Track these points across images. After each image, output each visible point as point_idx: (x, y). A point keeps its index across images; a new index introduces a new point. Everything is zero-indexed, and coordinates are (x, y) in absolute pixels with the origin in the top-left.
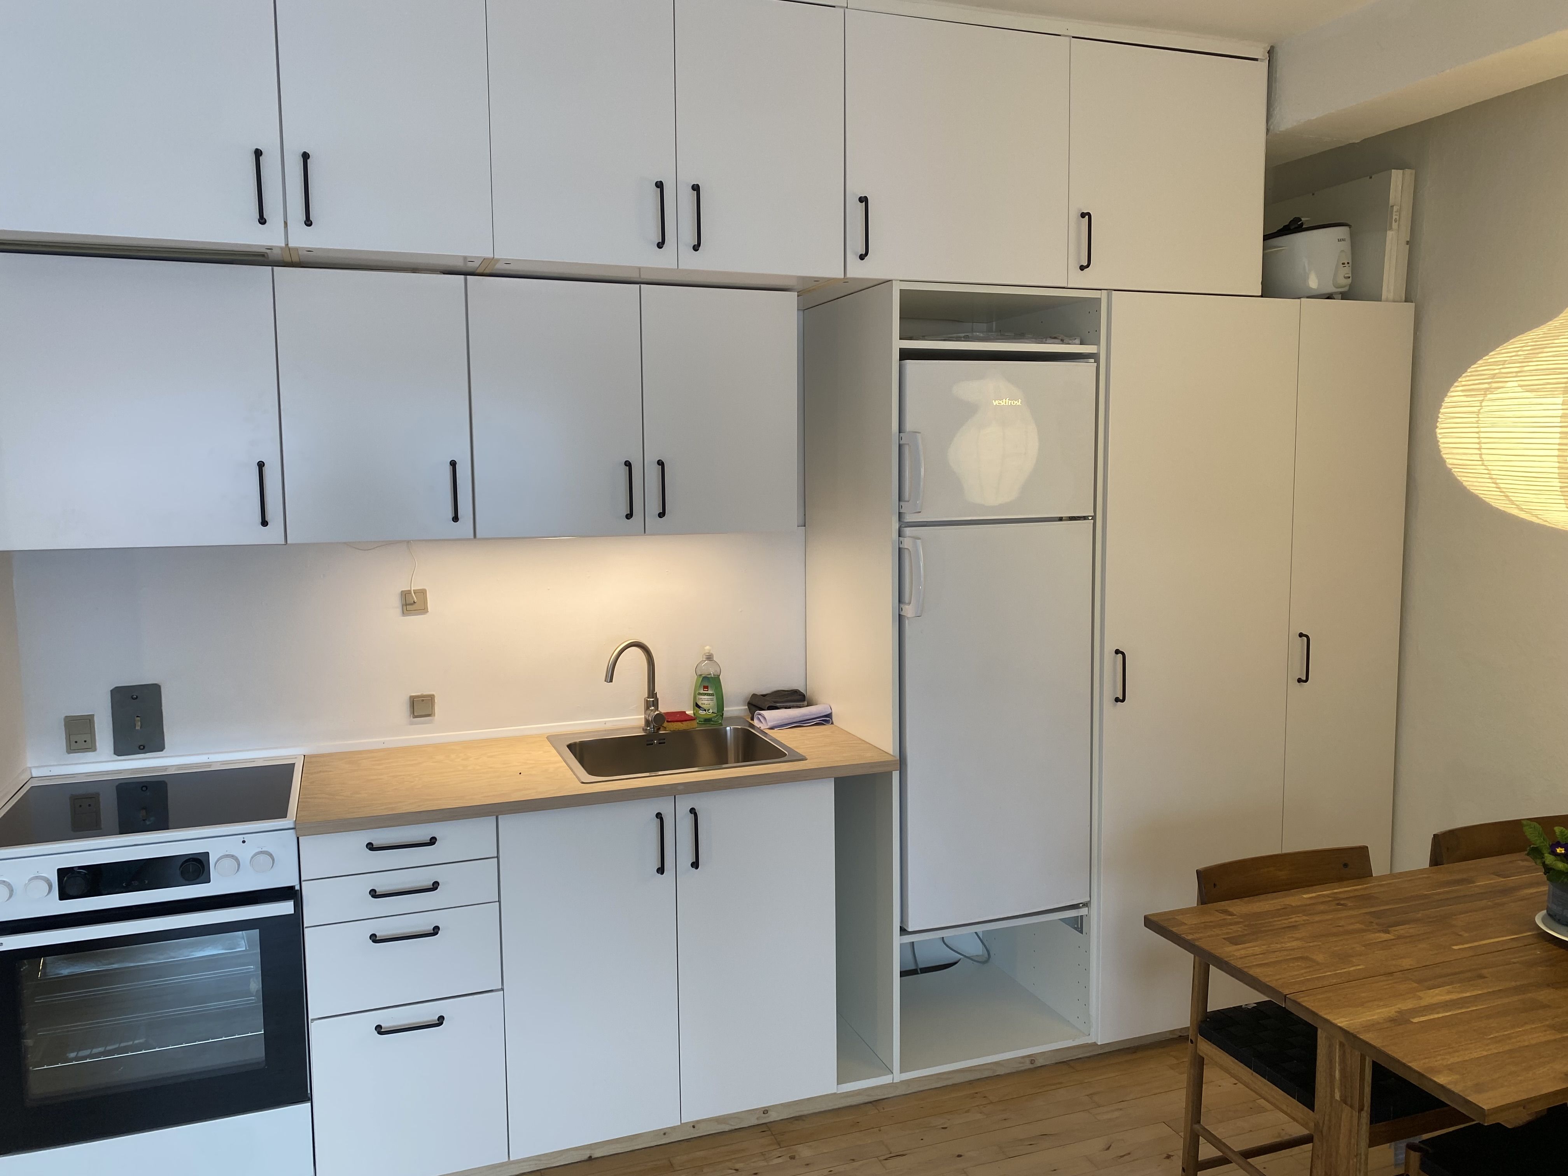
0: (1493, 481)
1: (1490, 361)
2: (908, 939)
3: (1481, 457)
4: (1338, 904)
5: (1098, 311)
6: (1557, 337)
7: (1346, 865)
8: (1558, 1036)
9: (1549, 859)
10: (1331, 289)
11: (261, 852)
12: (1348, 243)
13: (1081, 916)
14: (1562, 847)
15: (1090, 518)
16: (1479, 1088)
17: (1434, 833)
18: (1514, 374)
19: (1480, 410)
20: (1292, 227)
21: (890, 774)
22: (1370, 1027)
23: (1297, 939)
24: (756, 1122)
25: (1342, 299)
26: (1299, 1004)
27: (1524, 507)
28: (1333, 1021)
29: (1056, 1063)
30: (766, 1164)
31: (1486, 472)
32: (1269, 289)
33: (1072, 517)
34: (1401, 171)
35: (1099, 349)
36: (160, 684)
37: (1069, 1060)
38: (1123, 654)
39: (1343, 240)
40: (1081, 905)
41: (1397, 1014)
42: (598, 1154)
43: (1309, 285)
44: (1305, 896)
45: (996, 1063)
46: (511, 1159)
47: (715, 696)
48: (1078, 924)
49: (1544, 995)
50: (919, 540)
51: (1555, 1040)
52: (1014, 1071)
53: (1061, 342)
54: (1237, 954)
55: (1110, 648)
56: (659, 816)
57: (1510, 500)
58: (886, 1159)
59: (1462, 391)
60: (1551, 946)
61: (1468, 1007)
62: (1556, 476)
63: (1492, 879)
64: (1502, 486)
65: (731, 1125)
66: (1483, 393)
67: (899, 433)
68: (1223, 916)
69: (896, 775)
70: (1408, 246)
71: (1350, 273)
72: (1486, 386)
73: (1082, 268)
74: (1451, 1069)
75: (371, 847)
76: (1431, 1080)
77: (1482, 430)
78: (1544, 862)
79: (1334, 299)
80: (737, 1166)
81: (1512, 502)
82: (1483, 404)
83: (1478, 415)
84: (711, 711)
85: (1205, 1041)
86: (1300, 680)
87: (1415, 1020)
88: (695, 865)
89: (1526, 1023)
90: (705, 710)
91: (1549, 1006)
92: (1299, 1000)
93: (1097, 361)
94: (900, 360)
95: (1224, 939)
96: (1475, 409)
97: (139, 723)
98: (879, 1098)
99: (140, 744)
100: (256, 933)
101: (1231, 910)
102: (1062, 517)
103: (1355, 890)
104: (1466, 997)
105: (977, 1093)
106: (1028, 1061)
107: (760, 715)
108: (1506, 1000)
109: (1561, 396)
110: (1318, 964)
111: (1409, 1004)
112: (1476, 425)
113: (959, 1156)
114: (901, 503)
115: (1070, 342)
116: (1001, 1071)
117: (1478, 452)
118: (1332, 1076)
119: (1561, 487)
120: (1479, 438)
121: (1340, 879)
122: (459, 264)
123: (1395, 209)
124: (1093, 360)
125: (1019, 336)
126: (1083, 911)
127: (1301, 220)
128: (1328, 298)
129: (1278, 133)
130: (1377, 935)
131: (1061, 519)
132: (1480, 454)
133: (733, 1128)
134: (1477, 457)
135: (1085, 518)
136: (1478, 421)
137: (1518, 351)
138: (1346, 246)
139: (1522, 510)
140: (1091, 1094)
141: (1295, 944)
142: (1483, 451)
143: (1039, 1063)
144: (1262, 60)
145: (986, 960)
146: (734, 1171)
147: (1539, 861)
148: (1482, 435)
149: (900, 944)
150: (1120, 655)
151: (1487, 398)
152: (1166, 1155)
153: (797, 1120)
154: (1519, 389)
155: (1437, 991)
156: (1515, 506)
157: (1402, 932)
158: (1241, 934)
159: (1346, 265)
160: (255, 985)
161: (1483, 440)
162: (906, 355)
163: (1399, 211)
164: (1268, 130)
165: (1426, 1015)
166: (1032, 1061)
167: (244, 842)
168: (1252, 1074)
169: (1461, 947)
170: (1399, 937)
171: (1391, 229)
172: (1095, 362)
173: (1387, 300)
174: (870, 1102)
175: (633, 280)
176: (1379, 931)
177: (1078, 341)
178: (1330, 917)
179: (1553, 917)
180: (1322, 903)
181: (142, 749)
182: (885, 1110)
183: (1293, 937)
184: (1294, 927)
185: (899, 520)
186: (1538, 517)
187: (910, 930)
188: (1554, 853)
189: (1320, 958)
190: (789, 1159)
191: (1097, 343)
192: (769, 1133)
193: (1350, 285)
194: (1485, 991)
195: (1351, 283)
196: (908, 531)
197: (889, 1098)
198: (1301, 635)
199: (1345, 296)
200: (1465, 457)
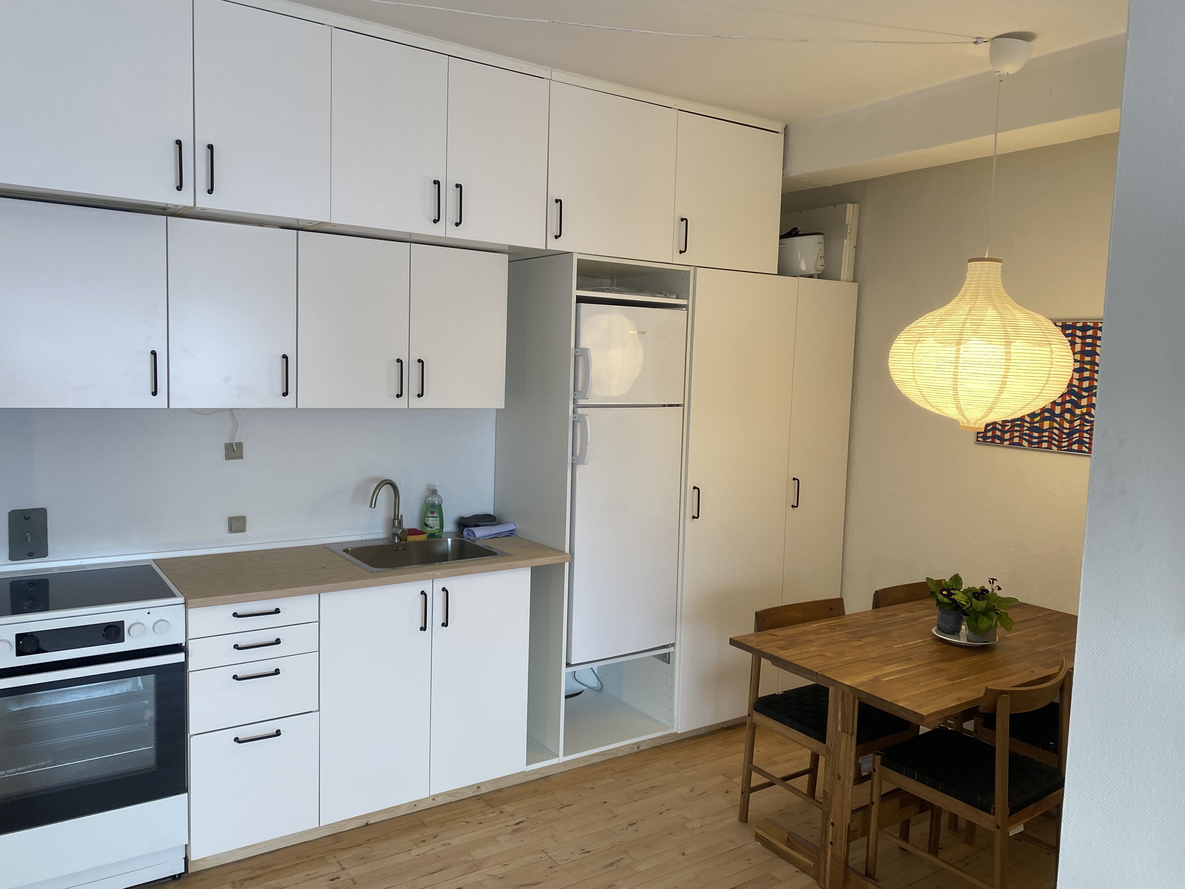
0: (920, 390)
1: (918, 325)
2: (571, 669)
3: (914, 377)
4: (831, 629)
5: (688, 279)
6: (951, 315)
7: (831, 609)
8: (952, 683)
9: (940, 597)
10: (813, 272)
11: (161, 620)
12: (823, 245)
13: (668, 653)
14: (945, 591)
15: (682, 405)
16: (920, 706)
17: (876, 590)
18: (931, 334)
19: (914, 352)
20: (793, 233)
21: (563, 564)
22: (863, 684)
23: (815, 646)
24: (472, 794)
25: (818, 278)
26: (825, 676)
27: (933, 405)
28: (844, 683)
29: (652, 748)
30: (485, 817)
31: (916, 385)
32: (783, 271)
33: (670, 405)
34: (852, 205)
35: (688, 302)
36: (46, 508)
37: (660, 746)
38: (698, 489)
39: (821, 243)
40: (670, 645)
41: (873, 678)
42: (372, 821)
43: (800, 268)
44: (813, 625)
45: (617, 749)
46: (321, 825)
47: (438, 518)
48: (666, 658)
49: (942, 665)
50: (587, 416)
51: (951, 684)
52: (628, 753)
53: (665, 297)
54: (786, 655)
55: (690, 486)
56: (423, 593)
57: (927, 401)
58: (560, 808)
59: (904, 341)
60: (940, 643)
61: (907, 673)
62: (952, 389)
63: (906, 614)
64: (923, 393)
65: (457, 797)
66: (915, 343)
67: (575, 348)
68: (772, 637)
69: (567, 565)
70: (855, 249)
71: (824, 263)
72: (917, 339)
73: (681, 252)
74: (905, 699)
75: (235, 615)
76: (896, 705)
77: (915, 362)
78: (938, 598)
79: (814, 278)
80: (467, 820)
81: (928, 402)
82: (916, 349)
83: (913, 354)
84: (435, 528)
85: (758, 714)
86: (793, 506)
87: (884, 680)
88: (445, 625)
89: (935, 678)
90: (431, 528)
91: (945, 670)
92: (824, 675)
93: (687, 310)
94: (576, 303)
95: (777, 648)
96: (912, 351)
97: (30, 537)
98: (548, 775)
99: (29, 552)
100: (151, 678)
101: (776, 633)
102: (665, 405)
103: (838, 622)
104: (905, 668)
105: (608, 768)
106: (636, 747)
107: (469, 530)
108: (925, 669)
109: (955, 347)
110: (829, 657)
111: (878, 673)
112: (912, 360)
113: (605, 802)
114: (575, 393)
115: (670, 296)
116: (620, 754)
117: (913, 374)
118: (837, 718)
119: (954, 395)
120: (913, 367)
121: (829, 617)
122: (294, 224)
123: (849, 226)
124: (685, 309)
125: (640, 291)
126: (671, 649)
127: (798, 229)
128: (809, 277)
129: (789, 177)
130: (855, 642)
131: (664, 406)
132: (913, 376)
133: (458, 799)
134: (912, 377)
135: (678, 405)
136: (913, 358)
137: (932, 321)
138: (822, 246)
139: (933, 406)
140: (677, 763)
141: (815, 649)
142: (916, 374)
143: (642, 748)
144: (781, 133)
145: (600, 690)
146: (465, 823)
147: (934, 599)
148: (915, 365)
149: (566, 673)
150: (696, 490)
151: (917, 346)
152: (726, 792)
153: (498, 792)
154: (934, 342)
155: (890, 666)
156: (929, 404)
157: (867, 640)
158: (784, 645)
159: (822, 258)
160: (150, 714)
161: (915, 368)
162: (580, 300)
163: (851, 228)
164: (783, 175)
165: (888, 677)
166: (638, 747)
167: (149, 613)
168: (787, 728)
169: (898, 646)
170: (867, 643)
171: (846, 238)
172: (686, 310)
173: (843, 281)
174: (543, 778)
175: (405, 240)
176: (856, 641)
177: (675, 296)
178: (829, 635)
179: (940, 629)
180: (823, 629)
181: (31, 555)
182: (553, 781)
183: (813, 646)
184: (812, 641)
185: (574, 404)
186: (940, 411)
187: (572, 663)
188: (942, 594)
189: (829, 655)
190: (499, 813)
191: (687, 298)
192: (483, 800)
193: (823, 270)
194: (914, 665)
195: (824, 269)
196: (580, 411)
197: (554, 775)
198: (794, 479)
199: (820, 277)
200: (902, 377)
